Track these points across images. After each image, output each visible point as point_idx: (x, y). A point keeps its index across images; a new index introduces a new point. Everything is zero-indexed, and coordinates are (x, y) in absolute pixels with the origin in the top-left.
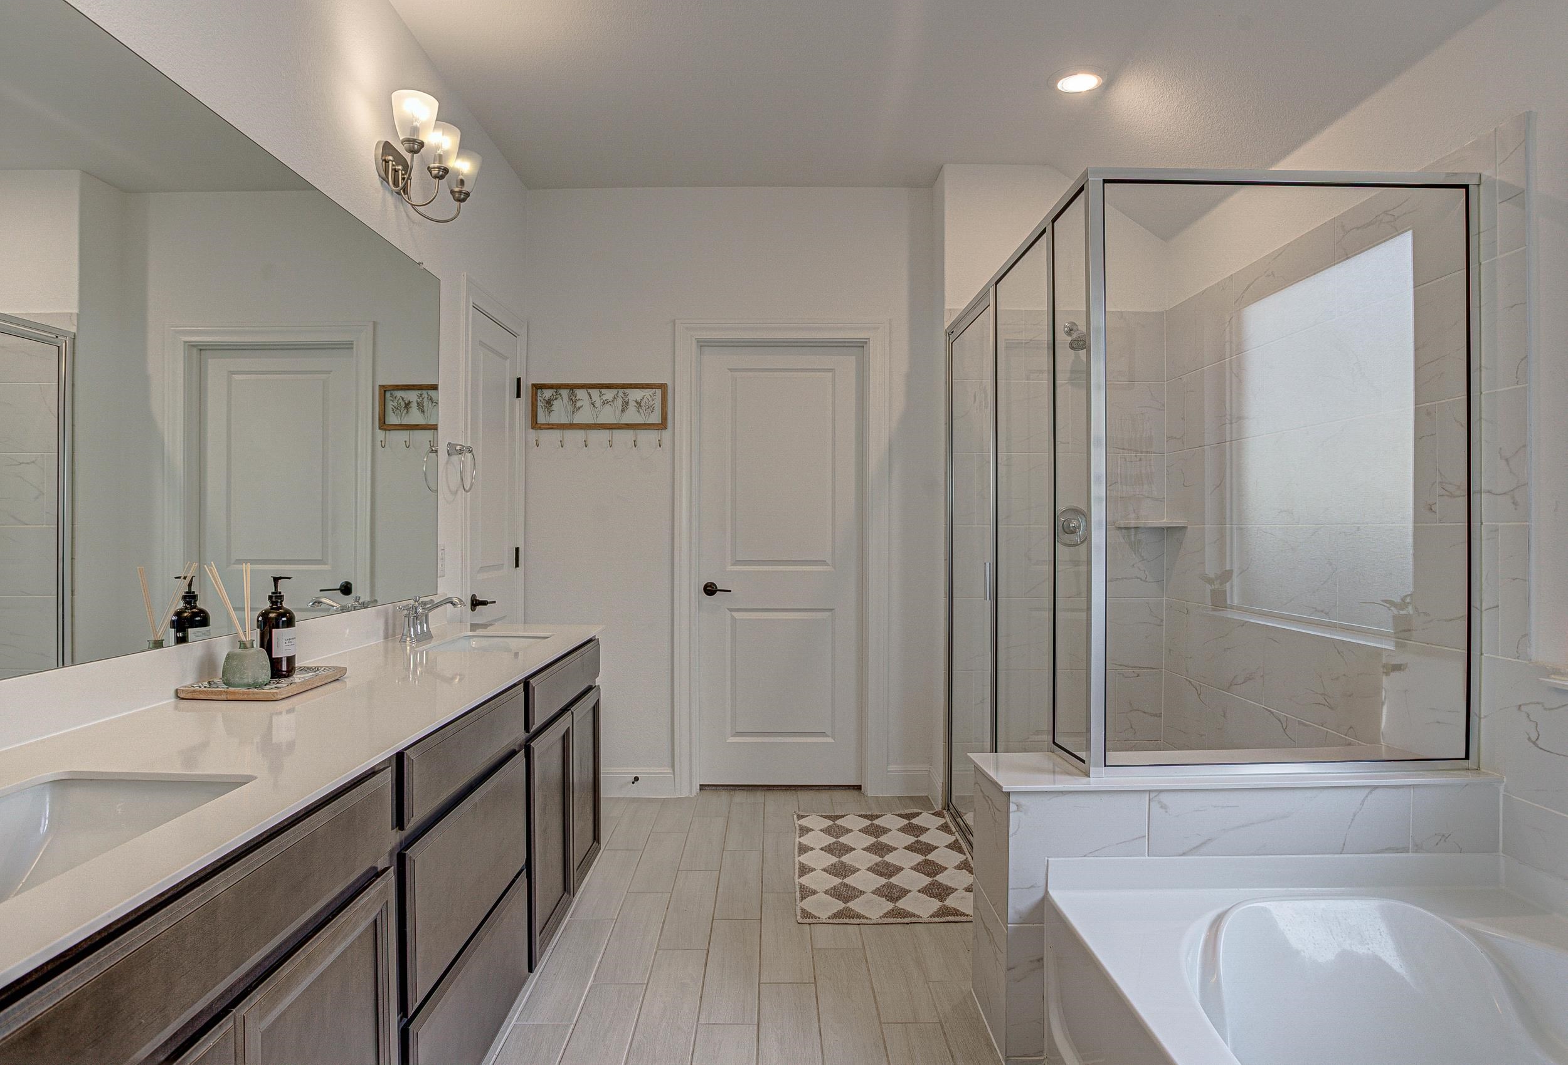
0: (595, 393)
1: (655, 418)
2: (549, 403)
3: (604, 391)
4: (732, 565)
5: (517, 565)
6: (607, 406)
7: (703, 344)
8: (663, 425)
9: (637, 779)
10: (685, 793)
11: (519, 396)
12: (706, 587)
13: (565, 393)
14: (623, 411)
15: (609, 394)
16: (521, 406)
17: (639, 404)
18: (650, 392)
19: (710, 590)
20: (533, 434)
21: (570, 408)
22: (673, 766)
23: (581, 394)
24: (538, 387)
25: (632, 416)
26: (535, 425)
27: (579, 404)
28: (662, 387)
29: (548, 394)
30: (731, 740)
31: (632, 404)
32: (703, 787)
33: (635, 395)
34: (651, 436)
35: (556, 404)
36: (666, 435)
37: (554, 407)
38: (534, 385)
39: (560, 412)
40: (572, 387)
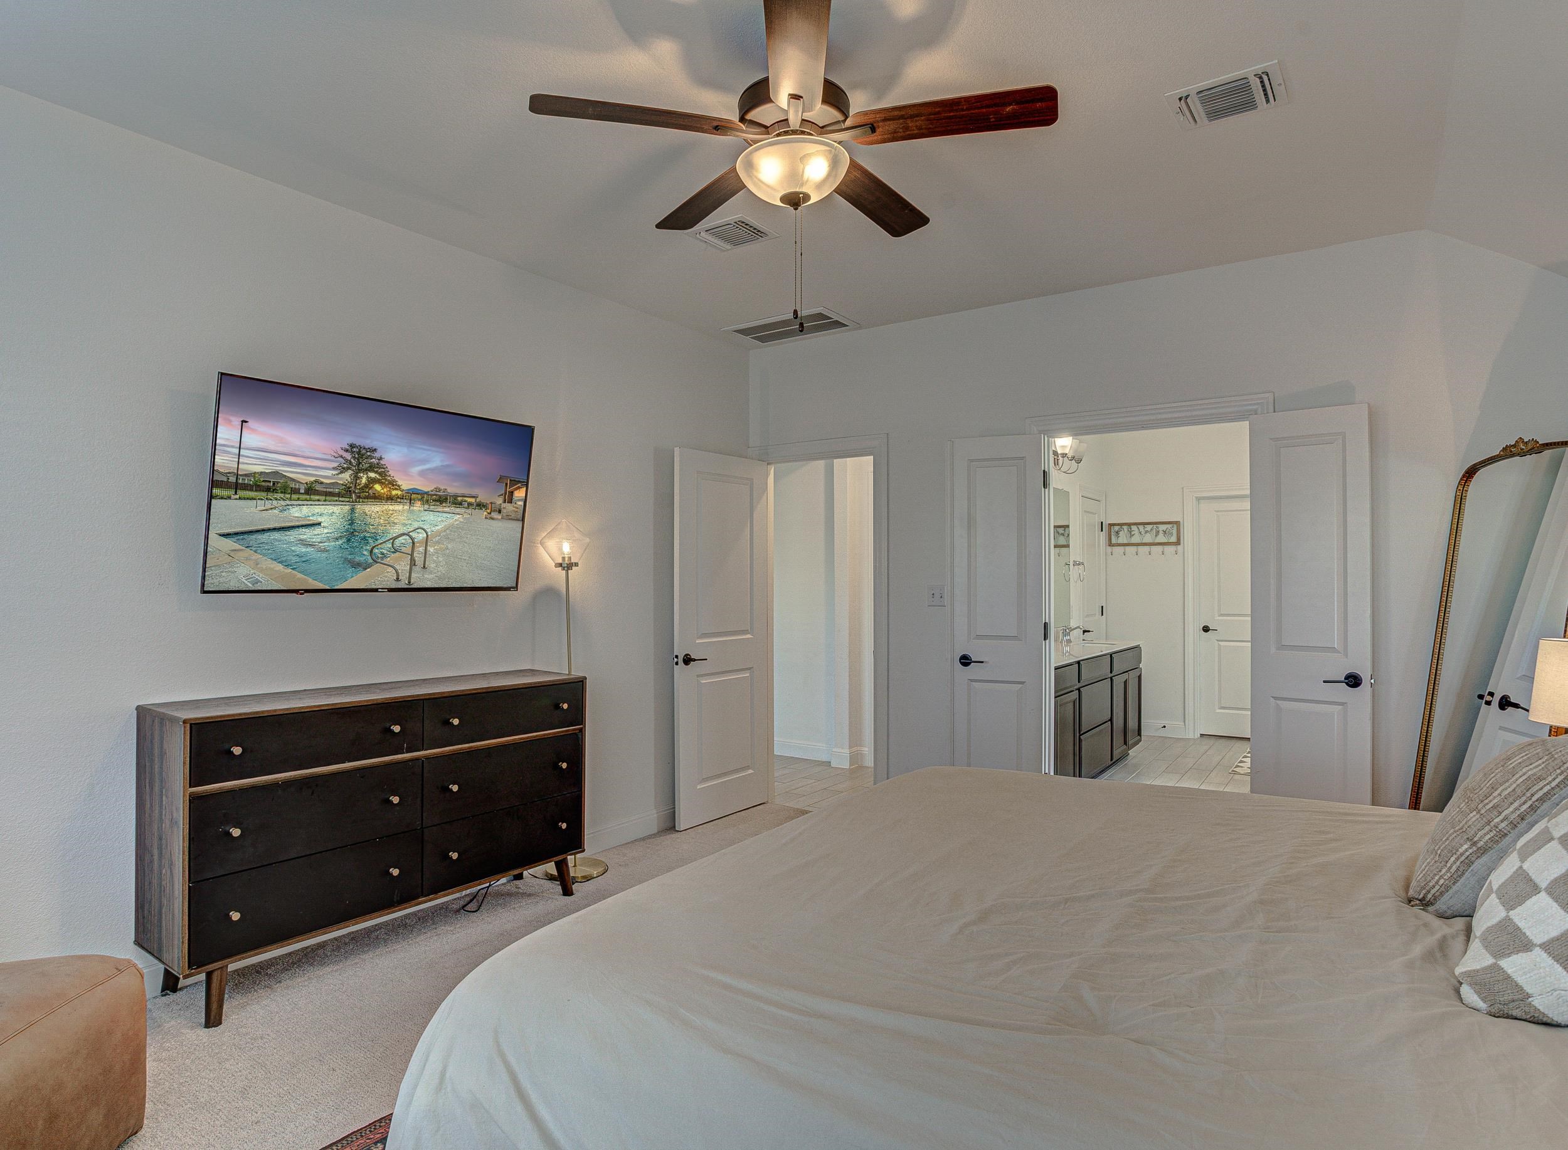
0: (1141, 527)
1: (1173, 539)
2: (1117, 533)
3: (1146, 526)
4: (1219, 616)
5: (1102, 615)
6: (1148, 534)
7: (1199, 499)
8: (1178, 543)
9: (1165, 727)
10: (1191, 736)
11: (1102, 530)
12: (1204, 627)
13: (1125, 527)
14: (1156, 536)
15: (1149, 527)
16: (1103, 536)
17: (1165, 532)
18: (1171, 526)
19: (1206, 629)
20: (1109, 549)
21: (1129, 536)
22: (1184, 722)
23: (1134, 528)
24: (1111, 525)
25: (1161, 538)
26: (1111, 544)
27: (1133, 533)
28: (1177, 523)
29: (1116, 528)
30: (1218, 711)
31: (1161, 532)
32: (1202, 735)
33: (1162, 527)
34: (1172, 549)
35: (1121, 533)
36: (1180, 548)
37: (1120, 535)
38: (1109, 524)
39: (1123, 538)
40: (1129, 525)
